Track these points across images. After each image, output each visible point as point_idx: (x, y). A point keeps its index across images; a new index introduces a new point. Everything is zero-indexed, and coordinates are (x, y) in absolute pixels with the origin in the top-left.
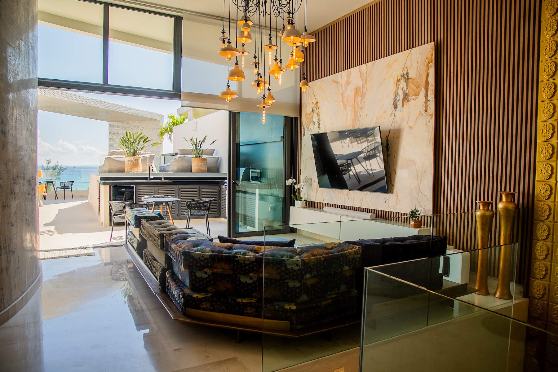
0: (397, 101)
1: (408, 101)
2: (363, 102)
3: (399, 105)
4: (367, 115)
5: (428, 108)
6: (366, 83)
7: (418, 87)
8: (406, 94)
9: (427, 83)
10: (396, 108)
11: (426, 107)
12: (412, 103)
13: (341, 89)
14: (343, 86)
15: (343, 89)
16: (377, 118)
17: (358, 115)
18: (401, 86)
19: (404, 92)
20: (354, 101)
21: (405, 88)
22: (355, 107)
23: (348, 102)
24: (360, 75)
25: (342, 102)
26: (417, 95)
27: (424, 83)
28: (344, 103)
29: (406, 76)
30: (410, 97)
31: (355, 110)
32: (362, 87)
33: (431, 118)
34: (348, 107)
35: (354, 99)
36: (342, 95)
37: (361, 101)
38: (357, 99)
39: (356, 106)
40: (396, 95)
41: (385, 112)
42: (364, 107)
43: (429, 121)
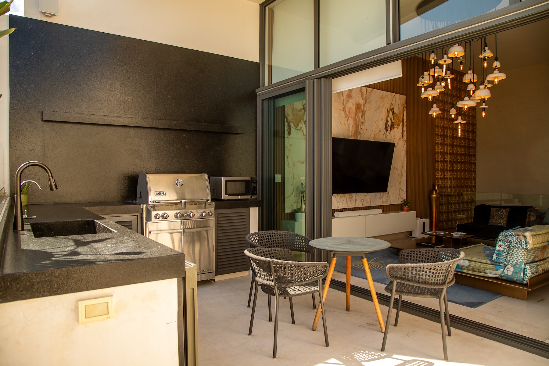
0: (388, 126)
1: (394, 128)
2: (364, 118)
3: (389, 130)
4: (366, 130)
5: (404, 136)
6: (366, 103)
7: (399, 120)
8: (393, 123)
9: (403, 121)
10: (387, 130)
11: (403, 135)
12: (396, 129)
13: (343, 99)
14: (345, 97)
15: (345, 100)
16: (374, 135)
17: (360, 128)
18: (390, 115)
19: (391, 121)
20: (356, 115)
21: (392, 118)
22: (356, 120)
23: (349, 113)
24: (360, 94)
25: (344, 111)
26: (398, 126)
27: (401, 119)
28: (345, 113)
29: (393, 111)
30: (395, 126)
31: (356, 123)
32: (362, 105)
33: (405, 142)
34: (349, 118)
35: (356, 113)
36: (343, 104)
37: (362, 117)
38: (358, 114)
39: (358, 120)
40: (387, 121)
41: (380, 131)
42: (364, 122)
43: (404, 144)
